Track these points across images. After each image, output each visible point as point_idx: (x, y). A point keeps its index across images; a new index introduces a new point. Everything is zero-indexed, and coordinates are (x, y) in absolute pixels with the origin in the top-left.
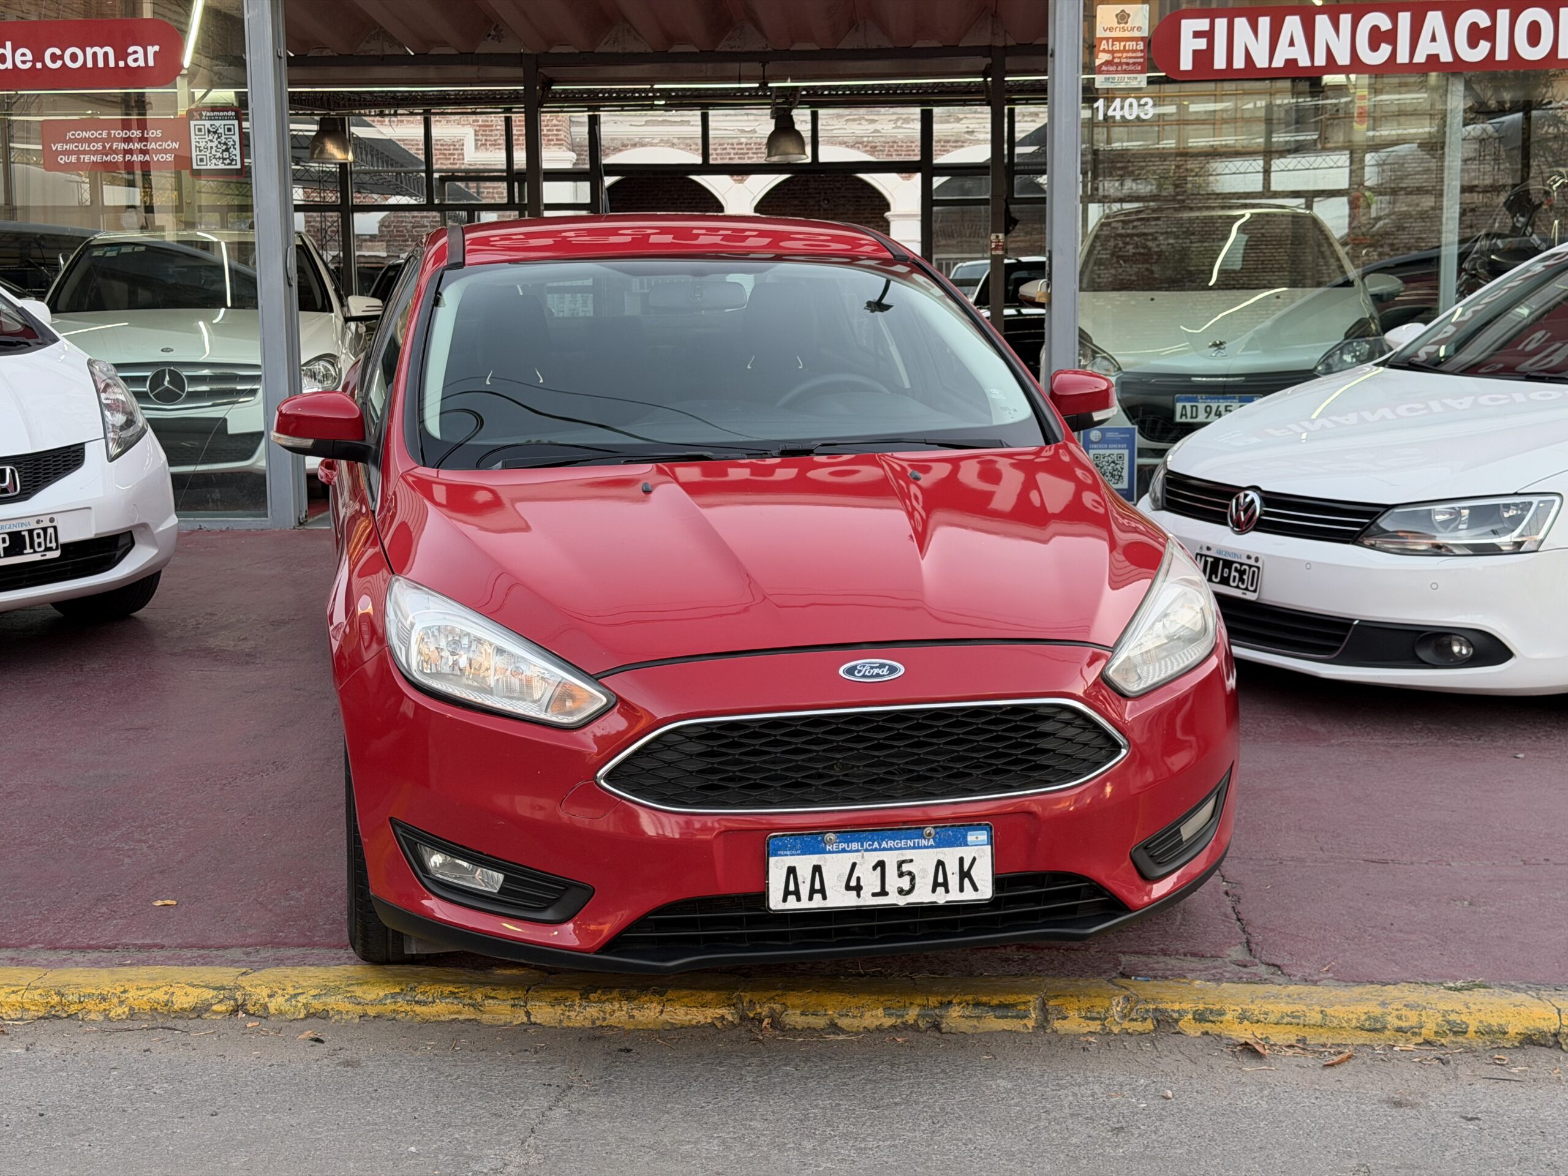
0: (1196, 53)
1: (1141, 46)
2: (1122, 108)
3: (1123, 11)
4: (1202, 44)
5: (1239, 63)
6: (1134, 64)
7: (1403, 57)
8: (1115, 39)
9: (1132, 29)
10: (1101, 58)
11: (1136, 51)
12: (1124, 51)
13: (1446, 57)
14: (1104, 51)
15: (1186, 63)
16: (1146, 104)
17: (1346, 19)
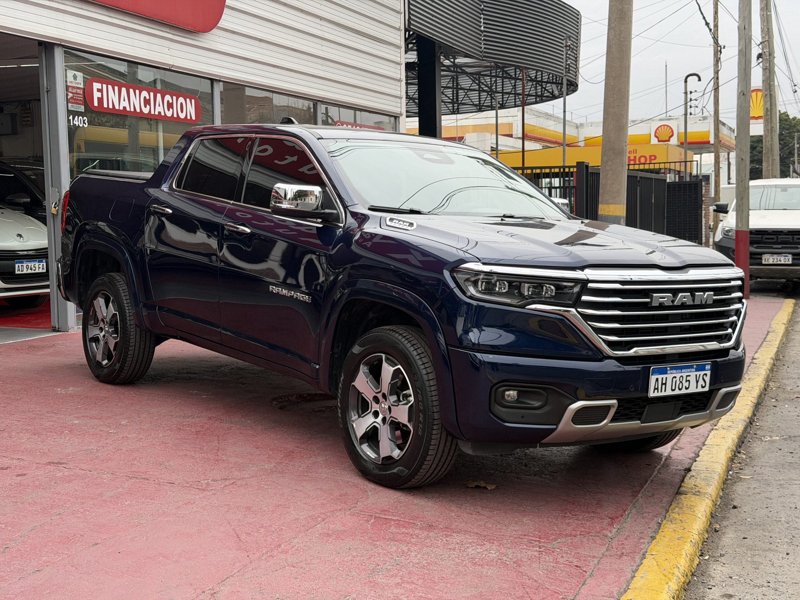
0: (98, 98)
1: (81, 93)
2: (78, 121)
3: (75, 74)
4: (99, 95)
5: (111, 107)
6: (80, 100)
7: (152, 112)
8: (74, 87)
9: (78, 84)
10: (70, 95)
11: (80, 94)
12: (77, 93)
13: (163, 114)
14: (70, 92)
15: (96, 104)
16: (85, 120)
17: (137, 91)
